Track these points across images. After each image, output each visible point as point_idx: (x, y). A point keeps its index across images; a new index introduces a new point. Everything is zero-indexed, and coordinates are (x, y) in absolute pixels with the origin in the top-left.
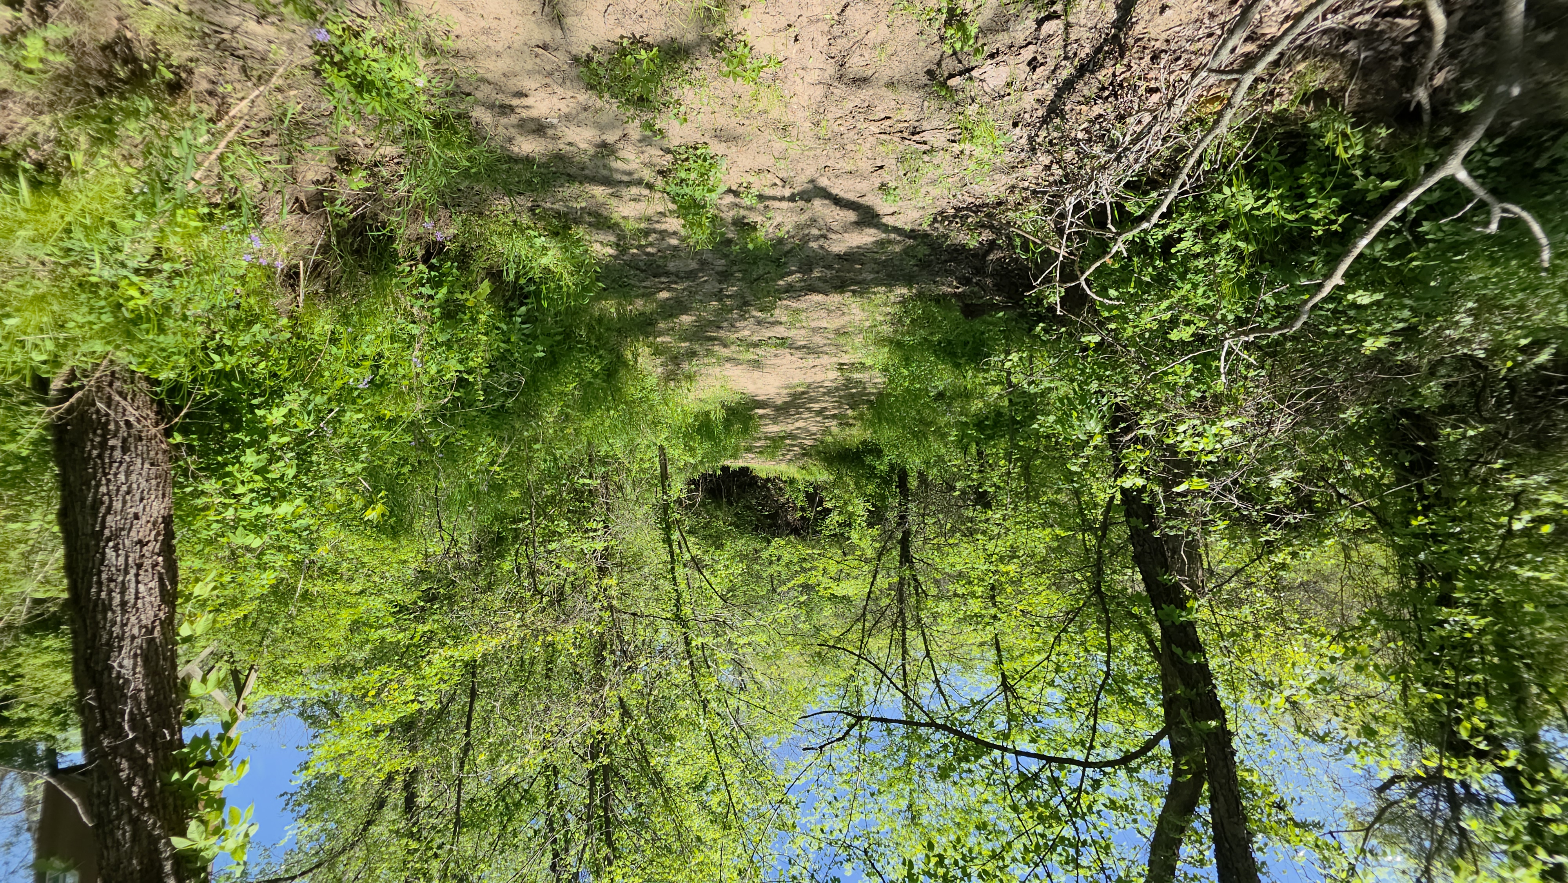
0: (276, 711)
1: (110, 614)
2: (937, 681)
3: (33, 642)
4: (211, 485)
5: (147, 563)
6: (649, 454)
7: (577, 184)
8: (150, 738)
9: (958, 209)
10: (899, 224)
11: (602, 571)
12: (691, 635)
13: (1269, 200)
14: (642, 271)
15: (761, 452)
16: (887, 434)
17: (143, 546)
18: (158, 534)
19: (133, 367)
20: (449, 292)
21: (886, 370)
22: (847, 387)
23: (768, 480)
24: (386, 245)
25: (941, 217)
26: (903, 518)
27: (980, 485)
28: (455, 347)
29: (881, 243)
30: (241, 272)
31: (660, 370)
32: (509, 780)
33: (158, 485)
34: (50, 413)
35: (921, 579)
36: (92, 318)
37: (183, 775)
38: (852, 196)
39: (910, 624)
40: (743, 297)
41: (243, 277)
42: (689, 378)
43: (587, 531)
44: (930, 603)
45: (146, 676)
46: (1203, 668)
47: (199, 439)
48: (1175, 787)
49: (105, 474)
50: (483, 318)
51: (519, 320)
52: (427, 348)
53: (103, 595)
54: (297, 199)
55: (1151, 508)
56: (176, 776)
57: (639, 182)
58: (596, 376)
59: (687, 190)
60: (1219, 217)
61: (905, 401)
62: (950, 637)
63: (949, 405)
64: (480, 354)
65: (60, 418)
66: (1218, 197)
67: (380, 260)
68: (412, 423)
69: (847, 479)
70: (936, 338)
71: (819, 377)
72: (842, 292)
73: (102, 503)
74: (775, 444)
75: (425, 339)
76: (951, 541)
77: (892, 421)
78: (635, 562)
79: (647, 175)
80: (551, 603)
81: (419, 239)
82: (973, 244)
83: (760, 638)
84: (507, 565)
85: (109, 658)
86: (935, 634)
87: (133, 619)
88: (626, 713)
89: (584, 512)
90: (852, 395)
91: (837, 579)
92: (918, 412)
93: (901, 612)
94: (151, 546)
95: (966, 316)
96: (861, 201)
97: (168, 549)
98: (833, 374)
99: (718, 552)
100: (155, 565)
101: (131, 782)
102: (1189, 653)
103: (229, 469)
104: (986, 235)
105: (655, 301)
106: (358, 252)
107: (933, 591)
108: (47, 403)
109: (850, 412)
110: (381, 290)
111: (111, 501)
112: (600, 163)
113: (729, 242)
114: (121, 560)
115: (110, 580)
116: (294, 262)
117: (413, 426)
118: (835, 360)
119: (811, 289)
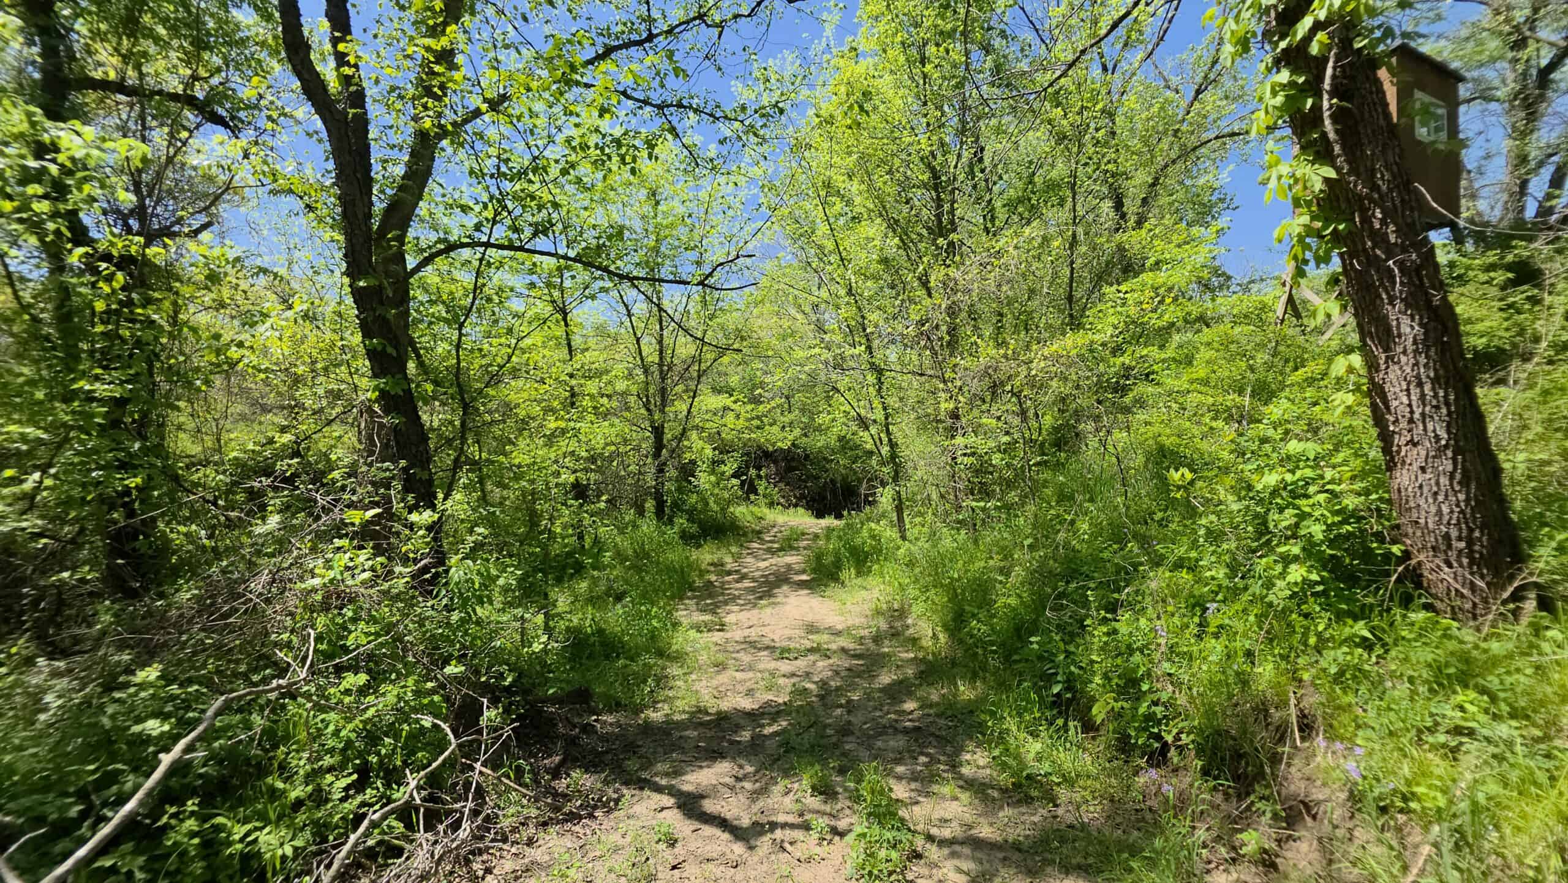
0: (1253, 282)
1: (1432, 375)
2: (629, 315)
3: (1496, 342)
4: (1351, 502)
5: (1403, 424)
6: (916, 531)
7: (1010, 840)
8: (1371, 261)
9: (591, 816)
10: (656, 796)
11: (955, 415)
12: (866, 356)
13: (242, 840)
14: (933, 734)
15: (803, 534)
16: (674, 556)
17: (1412, 440)
18: (1398, 452)
19: (1455, 624)
20: (1136, 709)
21: (676, 625)
22: (716, 606)
23: (796, 506)
24: (1210, 764)
25: (610, 806)
26: (661, 470)
27: (581, 505)
28: (1123, 649)
29: (677, 773)
30: (1360, 733)
31: (910, 621)
32: (1029, 223)
33: (1407, 502)
34: (1531, 574)
35: (643, 411)
36: (1509, 680)
37: (1335, 229)
38: (708, 830)
39: (655, 368)
40: (825, 705)
41: (1358, 727)
42: (878, 612)
43: (973, 454)
44: (634, 389)
45: (1386, 317)
46: (367, 333)
47: (1372, 549)
48: (404, 226)
49: (1462, 512)
50: (1098, 680)
51: (1059, 678)
52: (1153, 647)
53: (1441, 393)
54: (1314, 817)
55: (406, 490)
56: (1341, 227)
57: (942, 843)
58: (974, 616)
59: (889, 835)
60: (301, 818)
61: (656, 591)
62: (617, 356)
63: (610, 588)
64: (1096, 640)
65: (1520, 569)
66: (299, 843)
67: (1215, 748)
68: (1158, 565)
69: (715, 508)
70: (621, 662)
71: (744, 616)
72: (719, 713)
73: (1459, 483)
74: (788, 544)
75: (1157, 656)
76: (613, 448)
77: (670, 569)
78: (924, 423)
79: (933, 852)
80: (1002, 384)
81: (1176, 770)
82: (576, 774)
83: (800, 354)
84: (1048, 421)
85: (1425, 334)
86: (631, 359)
87: (1408, 370)
88: (925, 284)
89: (977, 472)
90: (710, 596)
91: (726, 409)
92: (642, 580)
93: (663, 379)
94: (1403, 441)
95: (587, 690)
96: (697, 825)
97: (1386, 438)
98: (730, 619)
99: (843, 433)
100: (1396, 421)
101: (1383, 221)
102: (379, 348)
103: (1337, 519)
104: (561, 785)
105: (918, 699)
106: (1238, 756)
107: (632, 399)
108: (1536, 585)
109: (713, 578)
110: (1210, 713)
111: (1451, 485)
112: (987, 866)
113: (842, 771)
114: (1430, 427)
115: (1437, 407)
116: (1307, 744)
117: (1157, 562)
118: (728, 635)
119: (753, 717)
